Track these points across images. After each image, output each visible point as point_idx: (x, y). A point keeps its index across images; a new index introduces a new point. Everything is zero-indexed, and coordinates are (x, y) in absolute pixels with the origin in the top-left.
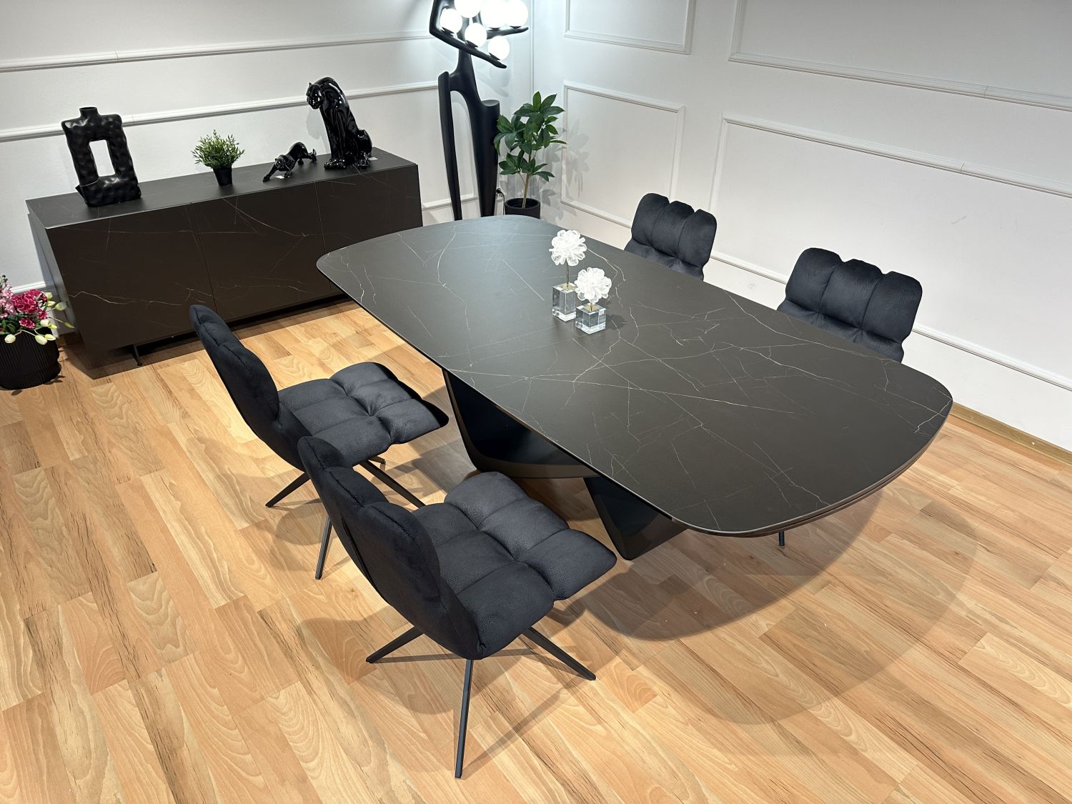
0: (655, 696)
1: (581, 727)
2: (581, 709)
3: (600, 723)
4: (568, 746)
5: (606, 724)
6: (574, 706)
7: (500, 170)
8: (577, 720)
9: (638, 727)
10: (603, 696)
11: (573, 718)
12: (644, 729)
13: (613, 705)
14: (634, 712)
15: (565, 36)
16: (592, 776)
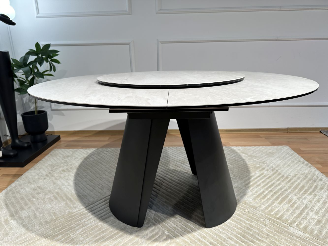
7: (16, 93)
15: (37, 17)
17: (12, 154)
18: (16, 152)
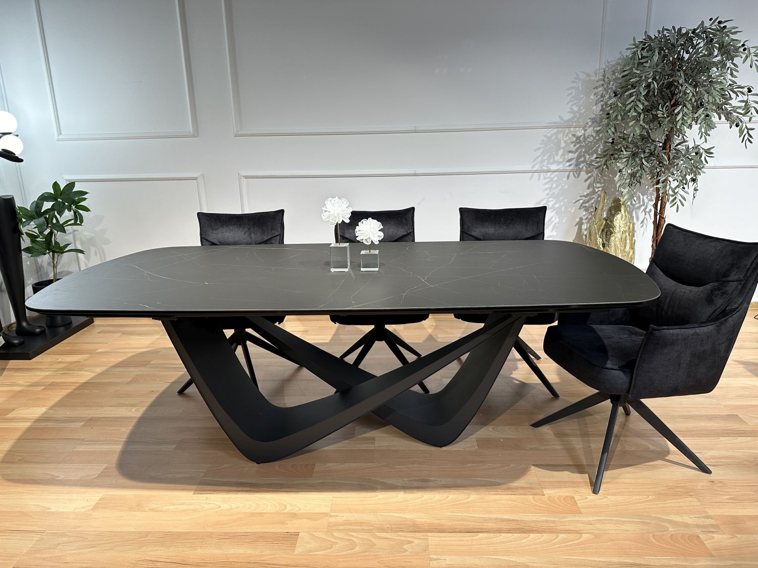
0: (573, 497)
1: (578, 544)
2: (561, 536)
3: (581, 533)
4: (592, 559)
5: (584, 531)
6: (557, 538)
8: (571, 543)
9: (596, 518)
10: (557, 520)
11: (568, 544)
12: (598, 516)
13: (569, 519)
14: (582, 513)
15: (58, 140)
16: (629, 561)
17: (16, 342)
18: (22, 340)
